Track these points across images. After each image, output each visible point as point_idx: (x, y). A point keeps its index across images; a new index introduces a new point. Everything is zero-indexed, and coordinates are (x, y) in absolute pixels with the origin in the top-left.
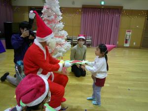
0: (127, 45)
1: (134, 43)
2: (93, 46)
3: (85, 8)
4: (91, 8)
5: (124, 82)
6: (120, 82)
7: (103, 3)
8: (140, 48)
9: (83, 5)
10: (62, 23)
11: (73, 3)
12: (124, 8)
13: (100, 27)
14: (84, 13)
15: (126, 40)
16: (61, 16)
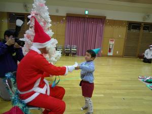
0: (111, 54)
1: (117, 52)
2: (78, 55)
3: (69, 17)
4: (76, 17)
5: (117, 92)
6: (113, 92)
7: (87, 12)
8: (123, 57)
9: (67, 14)
10: (51, 31)
11: (57, 11)
12: (107, 18)
13: (85, 36)
14: (68, 22)
15: (110, 49)
16: (50, 23)
